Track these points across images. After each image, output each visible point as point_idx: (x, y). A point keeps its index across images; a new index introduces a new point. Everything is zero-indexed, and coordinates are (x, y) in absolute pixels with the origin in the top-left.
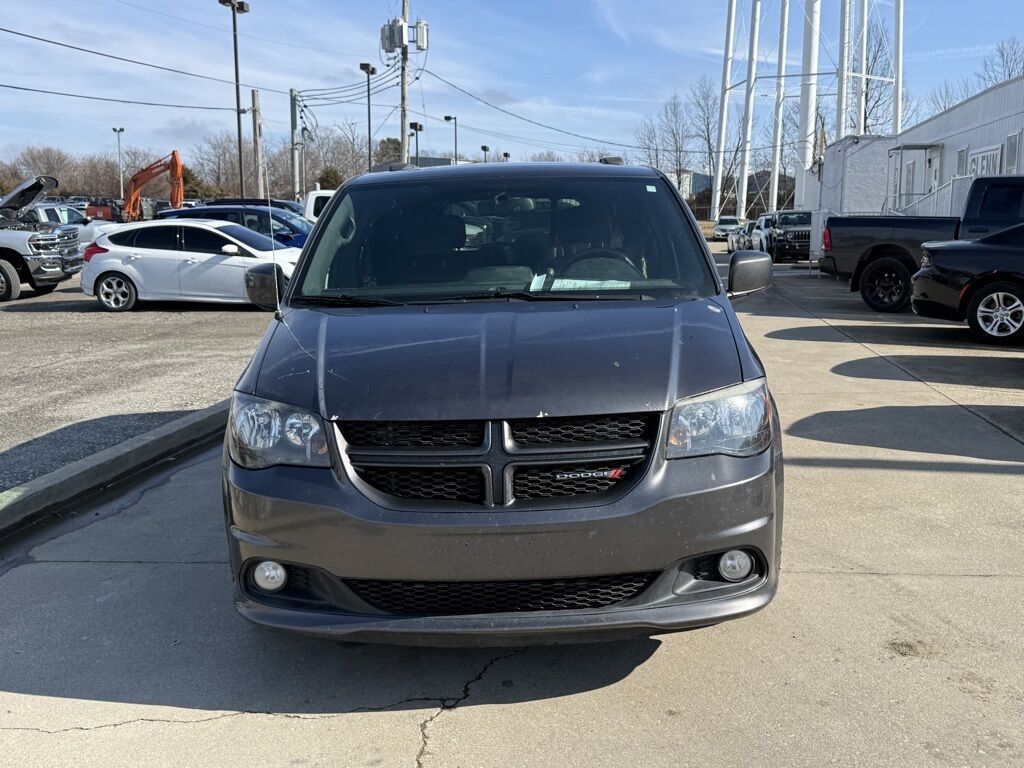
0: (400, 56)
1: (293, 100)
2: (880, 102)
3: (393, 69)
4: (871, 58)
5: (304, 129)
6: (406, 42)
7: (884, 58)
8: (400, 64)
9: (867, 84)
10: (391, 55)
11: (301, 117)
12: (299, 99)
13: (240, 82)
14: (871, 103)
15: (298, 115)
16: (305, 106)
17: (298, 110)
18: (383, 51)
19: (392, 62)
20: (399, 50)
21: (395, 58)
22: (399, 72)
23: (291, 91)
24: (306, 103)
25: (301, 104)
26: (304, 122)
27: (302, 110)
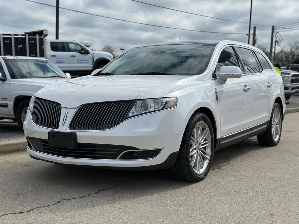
1: (273, 30)
5: (276, 41)
11: (276, 37)
12: (276, 29)
15: (274, 36)
16: (278, 32)
17: (274, 33)
23: (273, 26)
24: (278, 31)
25: (276, 31)
26: (276, 38)
27: (276, 34)
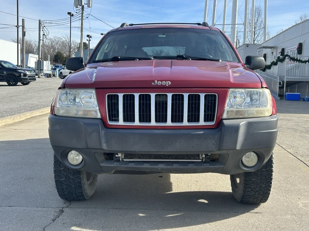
0: (81, 9)
1: (40, 24)
2: (259, 35)
3: (78, 14)
4: (256, 20)
5: (44, 35)
6: (83, 4)
7: (261, 20)
8: (81, 12)
9: (255, 29)
10: (77, 9)
11: (43, 30)
12: (42, 23)
13: (19, 15)
14: (256, 36)
15: (42, 29)
16: (44, 26)
17: (42, 27)
18: (75, 7)
19: (78, 11)
20: (81, 7)
21: (79, 10)
22: (81, 15)
23: (39, 20)
24: (45, 25)
25: (43, 25)
26: (44, 32)
27: (43, 28)
